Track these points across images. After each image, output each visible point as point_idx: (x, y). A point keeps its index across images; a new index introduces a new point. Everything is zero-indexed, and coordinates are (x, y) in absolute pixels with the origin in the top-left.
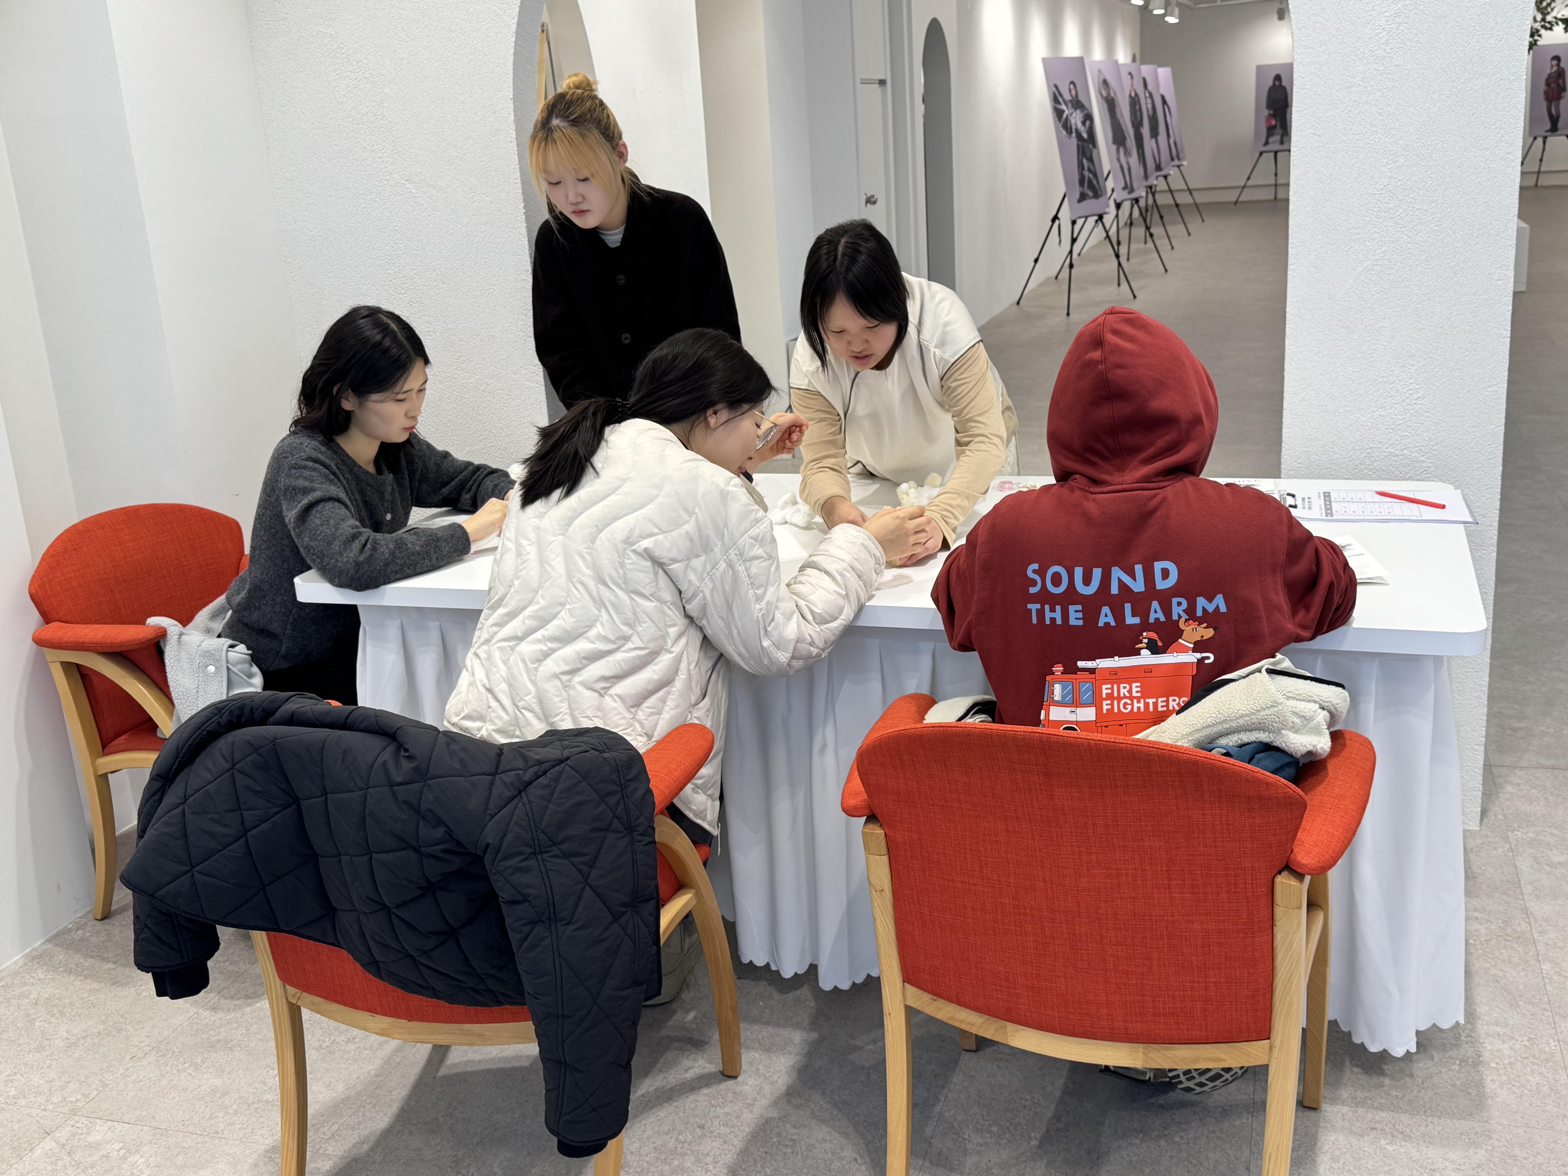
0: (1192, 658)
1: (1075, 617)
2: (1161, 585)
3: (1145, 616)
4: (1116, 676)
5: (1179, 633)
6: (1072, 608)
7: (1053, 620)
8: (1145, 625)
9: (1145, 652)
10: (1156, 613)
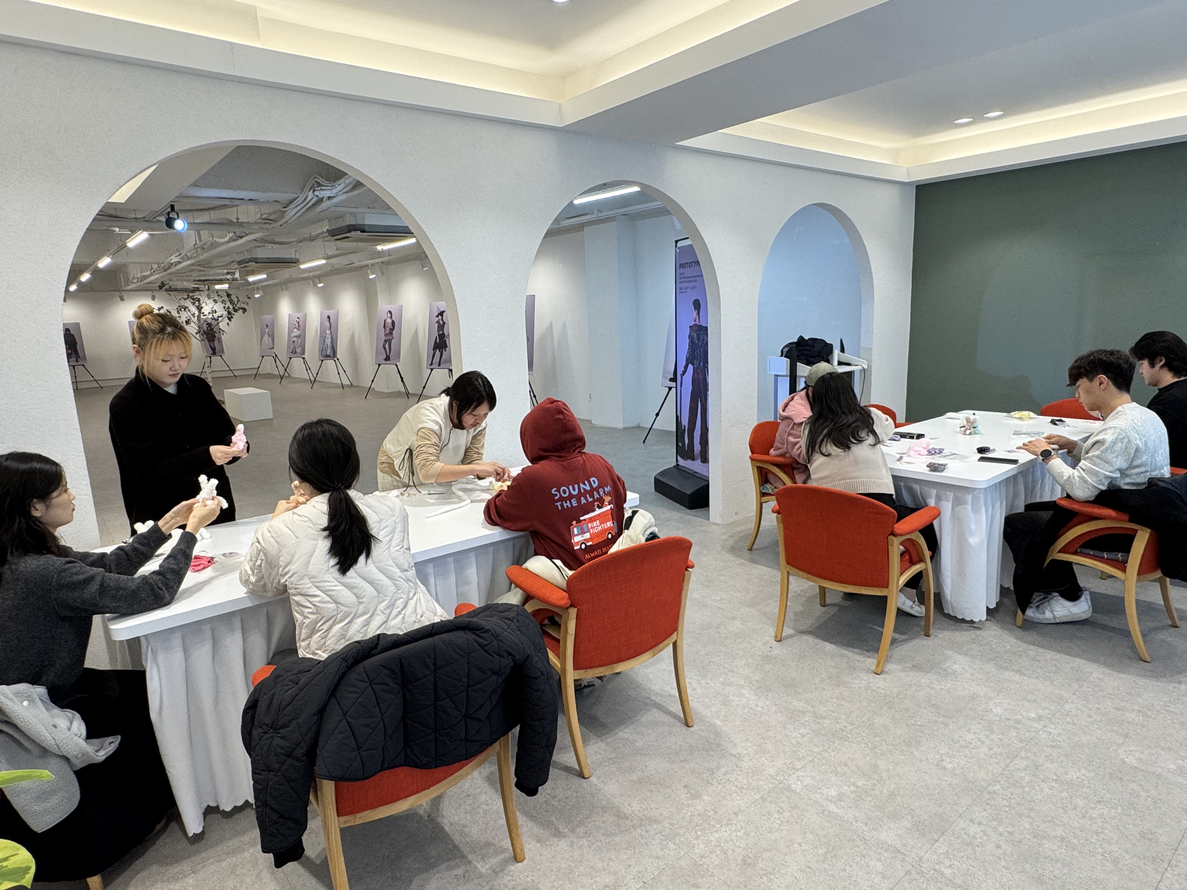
0: (608, 507)
1: (575, 503)
2: (595, 486)
3: (594, 498)
4: (591, 520)
5: (604, 500)
6: (572, 500)
7: (567, 506)
8: (594, 501)
9: (597, 509)
10: (596, 496)
